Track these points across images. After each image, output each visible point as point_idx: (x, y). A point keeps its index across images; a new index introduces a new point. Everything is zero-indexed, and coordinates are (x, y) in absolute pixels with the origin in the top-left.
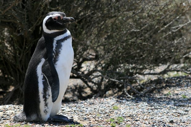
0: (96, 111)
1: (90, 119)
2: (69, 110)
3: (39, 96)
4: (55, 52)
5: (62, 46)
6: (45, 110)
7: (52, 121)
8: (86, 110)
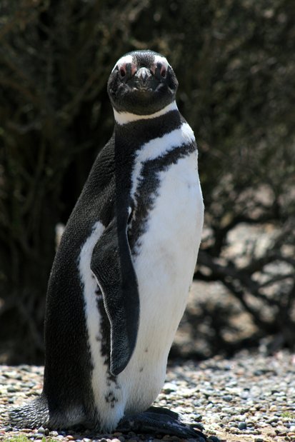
0: (278, 399)
1: (260, 427)
2: (189, 392)
3: (89, 348)
4: (136, 202)
5: (160, 184)
6: (110, 394)
7: (132, 430)
8: (244, 396)
